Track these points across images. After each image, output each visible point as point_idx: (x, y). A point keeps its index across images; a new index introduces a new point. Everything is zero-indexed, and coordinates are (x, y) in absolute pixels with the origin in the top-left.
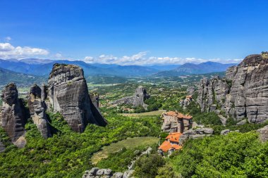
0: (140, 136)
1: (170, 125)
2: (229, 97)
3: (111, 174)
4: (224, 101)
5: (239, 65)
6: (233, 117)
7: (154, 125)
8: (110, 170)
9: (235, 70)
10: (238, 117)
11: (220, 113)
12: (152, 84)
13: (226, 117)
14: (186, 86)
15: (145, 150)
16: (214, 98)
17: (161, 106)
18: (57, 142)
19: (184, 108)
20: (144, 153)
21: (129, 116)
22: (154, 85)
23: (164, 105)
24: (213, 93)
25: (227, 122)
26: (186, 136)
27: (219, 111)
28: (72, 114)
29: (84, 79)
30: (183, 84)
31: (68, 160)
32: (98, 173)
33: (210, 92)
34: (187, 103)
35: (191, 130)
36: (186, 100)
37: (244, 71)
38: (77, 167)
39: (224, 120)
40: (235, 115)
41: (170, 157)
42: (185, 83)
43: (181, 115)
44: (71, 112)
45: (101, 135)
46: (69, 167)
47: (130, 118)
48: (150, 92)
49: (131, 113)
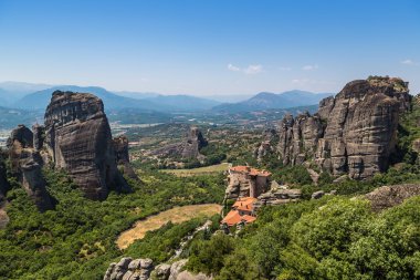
0: (194, 204)
1: (238, 186)
2: (322, 143)
3: (151, 267)
4: (315, 148)
5: (338, 95)
6: (328, 171)
7: (215, 186)
8: (149, 261)
9: (332, 103)
10: (335, 171)
11: (310, 167)
12: (212, 124)
13: (318, 172)
14: (261, 126)
15: (201, 225)
16: (301, 145)
17: (225, 157)
18: (62, 216)
19: (259, 159)
20: (199, 229)
21: (177, 173)
22: (215, 126)
23: (228, 156)
24: (300, 137)
25: (319, 179)
26: (261, 202)
27: (308, 163)
28: (85, 172)
29: (104, 116)
30: (257, 123)
31: (81, 245)
32: (130, 266)
33: (296, 135)
34: (263, 152)
35: (268, 194)
36: (261, 148)
37: (345, 104)
38: (95, 255)
39: (315, 175)
40: (332, 171)
41: (239, 235)
42: (261, 123)
43: (254, 172)
44: (84, 169)
45: (133, 203)
46: (83, 256)
47: (178, 176)
48: (208, 136)
49: (180, 168)
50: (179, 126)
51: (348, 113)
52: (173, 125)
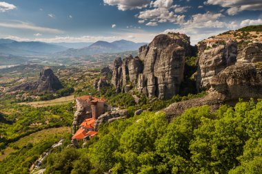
0: (50, 127)
1: (84, 111)
2: (141, 76)
5: (150, 44)
6: (145, 96)
7: (66, 112)
9: (146, 50)
10: (150, 95)
11: (134, 93)
12: (61, 65)
13: (139, 97)
14: (99, 66)
15: (56, 143)
16: (128, 79)
17: (73, 90)
19: (99, 90)
20: (55, 146)
21: (34, 104)
22: (64, 66)
23: (75, 89)
25: (140, 101)
26: (101, 121)
27: (132, 91)
33: (124, 72)
34: (101, 85)
35: (106, 114)
36: (100, 82)
37: (154, 50)
39: (137, 99)
40: (148, 95)
42: (98, 63)
43: (95, 100)
47: (35, 107)
48: (59, 74)
49: (36, 101)
50: (34, 66)
51: (156, 56)
52: (28, 66)
